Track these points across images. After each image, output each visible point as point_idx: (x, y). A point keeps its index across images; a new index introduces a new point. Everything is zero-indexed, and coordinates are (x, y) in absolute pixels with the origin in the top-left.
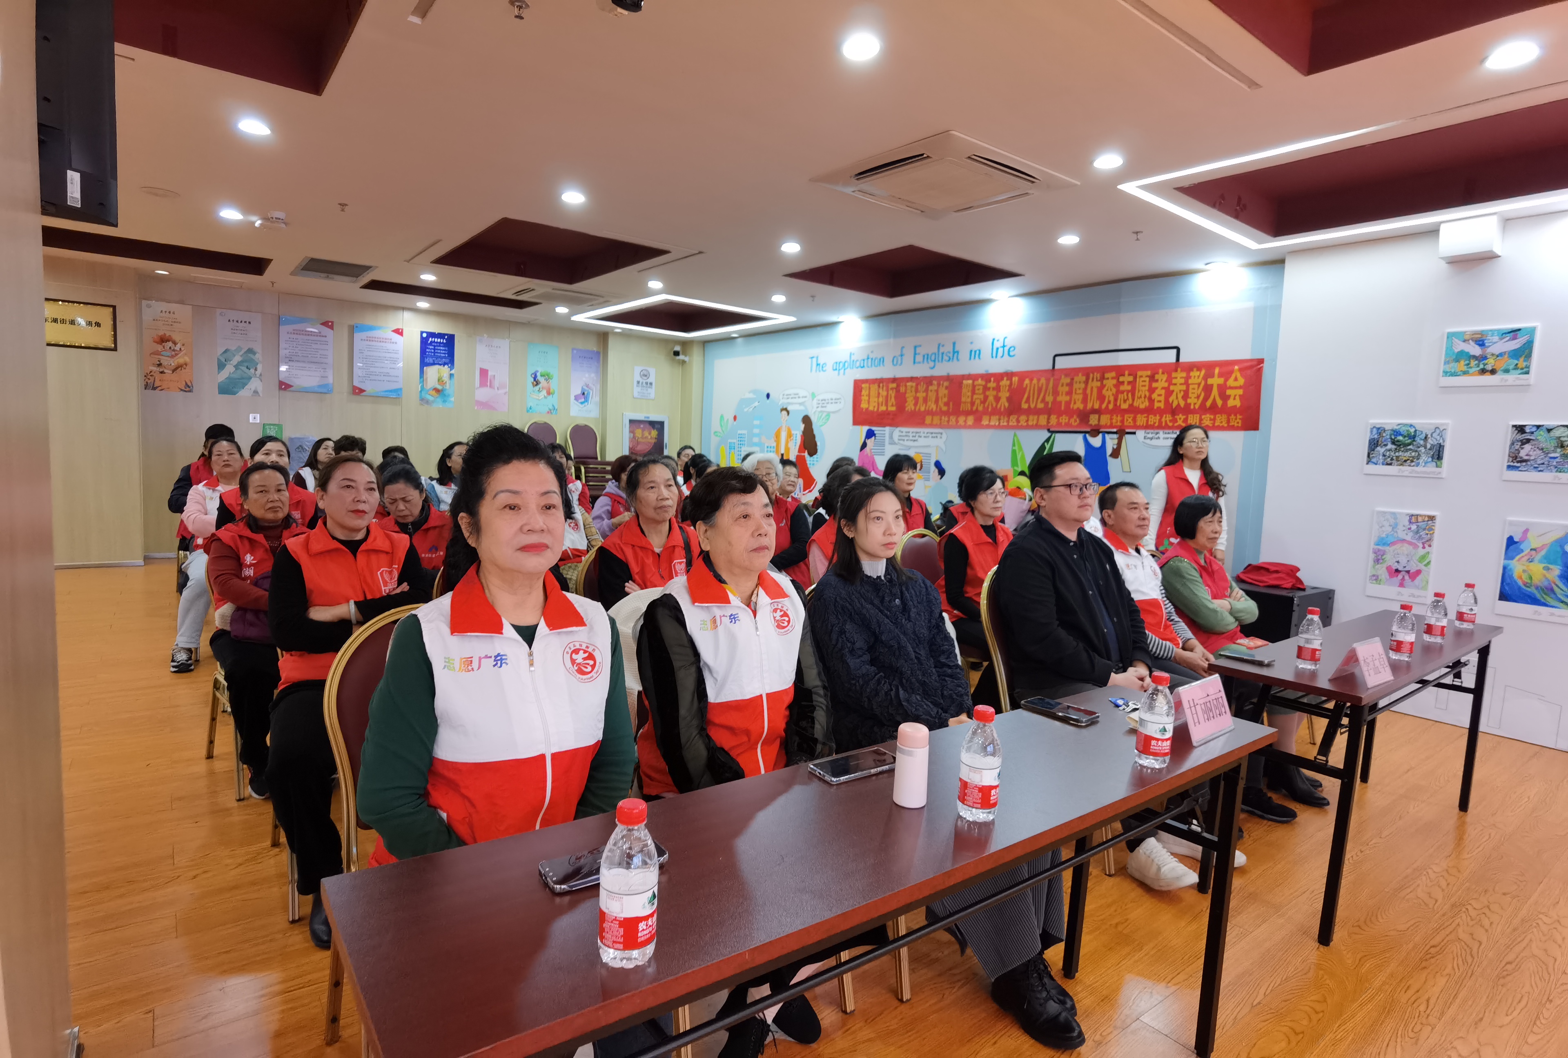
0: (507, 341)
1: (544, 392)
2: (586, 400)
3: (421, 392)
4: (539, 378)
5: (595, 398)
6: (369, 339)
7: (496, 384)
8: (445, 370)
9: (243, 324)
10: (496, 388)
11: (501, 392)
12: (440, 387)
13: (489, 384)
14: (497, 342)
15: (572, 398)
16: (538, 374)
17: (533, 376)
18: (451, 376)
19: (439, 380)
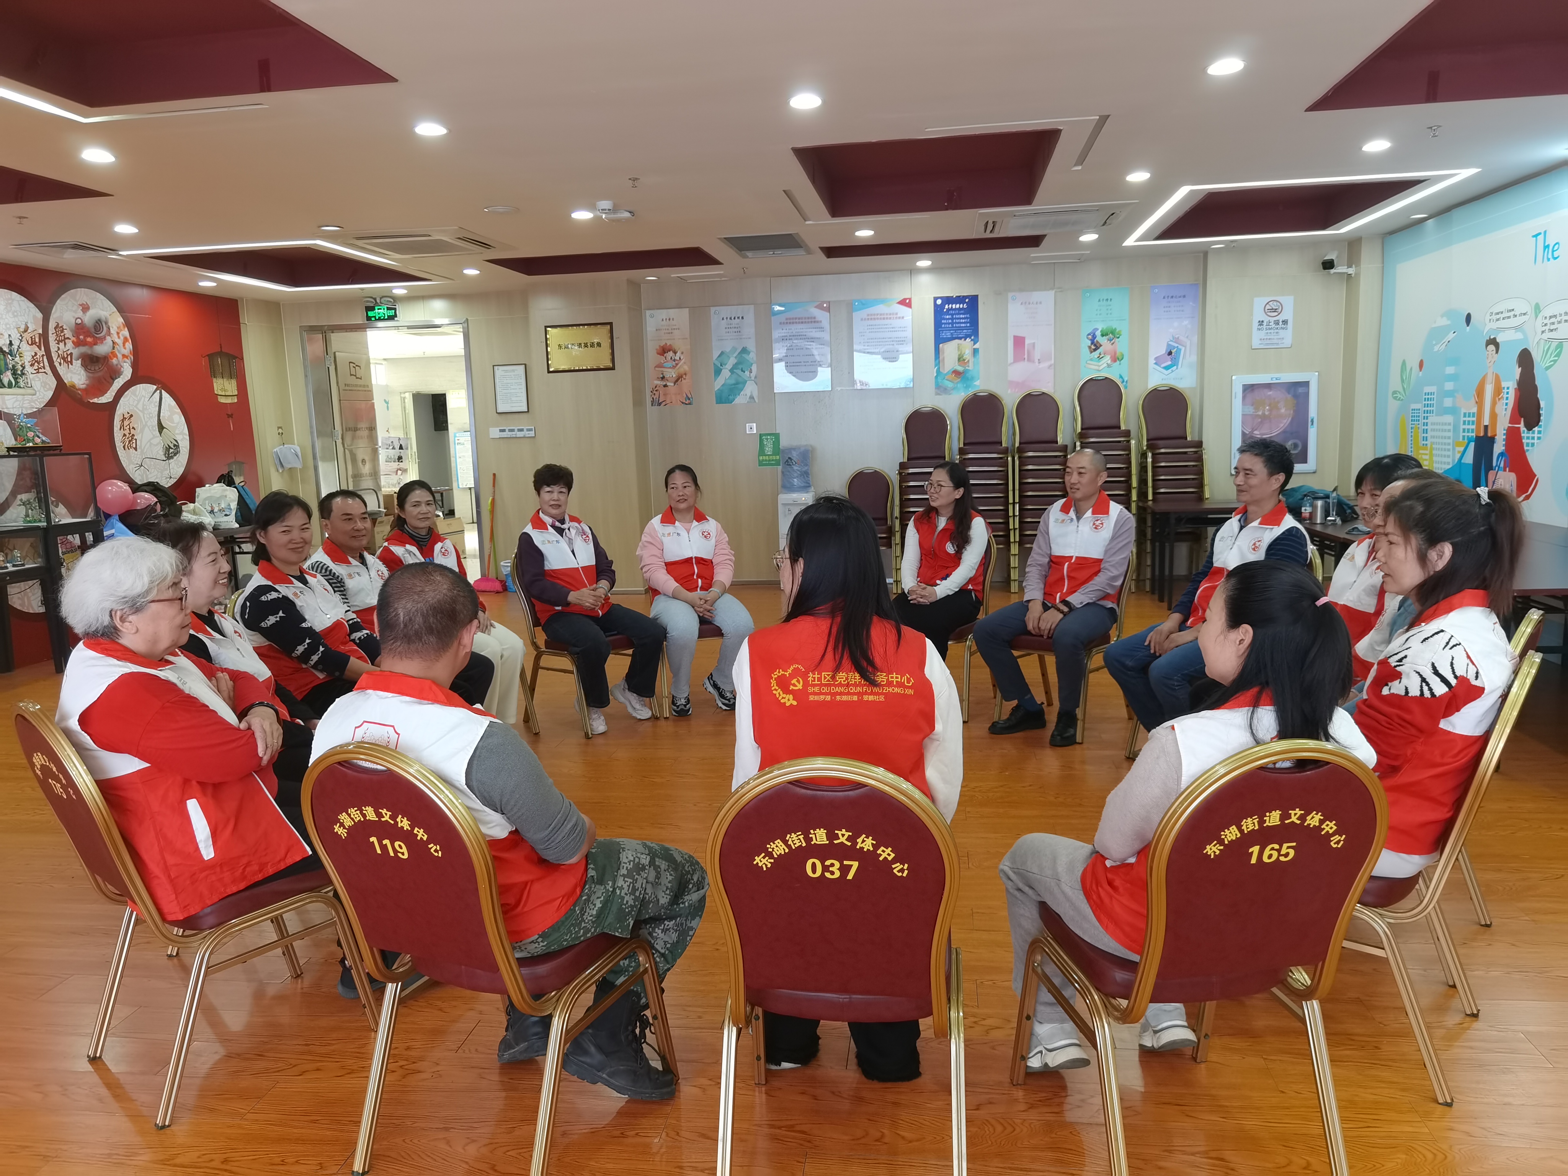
0: (1051, 293)
1: (1107, 359)
2: (1175, 363)
3: (936, 377)
4: (1099, 338)
5: (1188, 358)
6: (872, 317)
7: (1037, 355)
8: (967, 345)
9: (737, 320)
10: (1037, 361)
11: (1042, 365)
12: (960, 369)
13: (1026, 356)
14: (1036, 296)
15: (1152, 361)
16: (1098, 333)
17: (1090, 337)
18: (975, 352)
19: (959, 359)
